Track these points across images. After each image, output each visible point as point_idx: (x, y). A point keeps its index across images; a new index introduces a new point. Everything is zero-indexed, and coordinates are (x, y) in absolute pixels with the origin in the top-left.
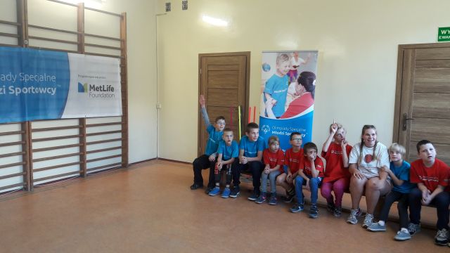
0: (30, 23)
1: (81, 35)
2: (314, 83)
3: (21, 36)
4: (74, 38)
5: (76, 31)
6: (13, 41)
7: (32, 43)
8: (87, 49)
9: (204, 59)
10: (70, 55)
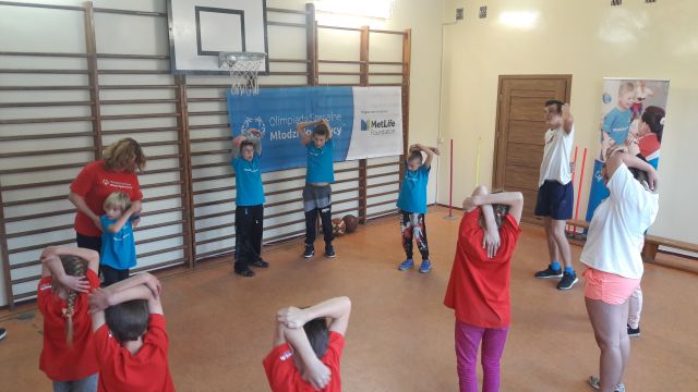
0: (320, 58)
1: (364, 64)
2: (661, 122)
3: (311, 74)
4: (356, 69)
5: (358, 60)
6: (302, 80)
7: (322, 80)
8: (371, 79)
9: (506, 82)
10: (355, 89)
